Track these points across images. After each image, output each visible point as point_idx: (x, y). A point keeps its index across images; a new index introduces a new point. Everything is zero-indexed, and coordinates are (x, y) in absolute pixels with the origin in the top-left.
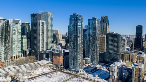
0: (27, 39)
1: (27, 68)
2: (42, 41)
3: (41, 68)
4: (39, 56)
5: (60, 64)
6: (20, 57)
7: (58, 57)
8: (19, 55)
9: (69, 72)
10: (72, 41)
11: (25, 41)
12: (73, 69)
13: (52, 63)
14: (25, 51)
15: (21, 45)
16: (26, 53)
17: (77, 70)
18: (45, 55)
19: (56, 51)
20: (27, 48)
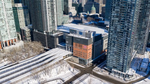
0: (24, 9)
1: (29, 74)
2: (50, 15)
3: (55, 70)
4: (46, 41)
5: (88, 59)
6: (15, 41)
7: (84, 46)
8: (14, 38)
9: (106, 74)
10: (117, 17)
11: (21, 14)
12: (115, 70)
13: (72, 55)
14: (23, 30)
15: (14, 22)
16: (24, 34)
17: (124, 73)
18: (57, 39)
19: (78, 33)
20: (26, 25)
